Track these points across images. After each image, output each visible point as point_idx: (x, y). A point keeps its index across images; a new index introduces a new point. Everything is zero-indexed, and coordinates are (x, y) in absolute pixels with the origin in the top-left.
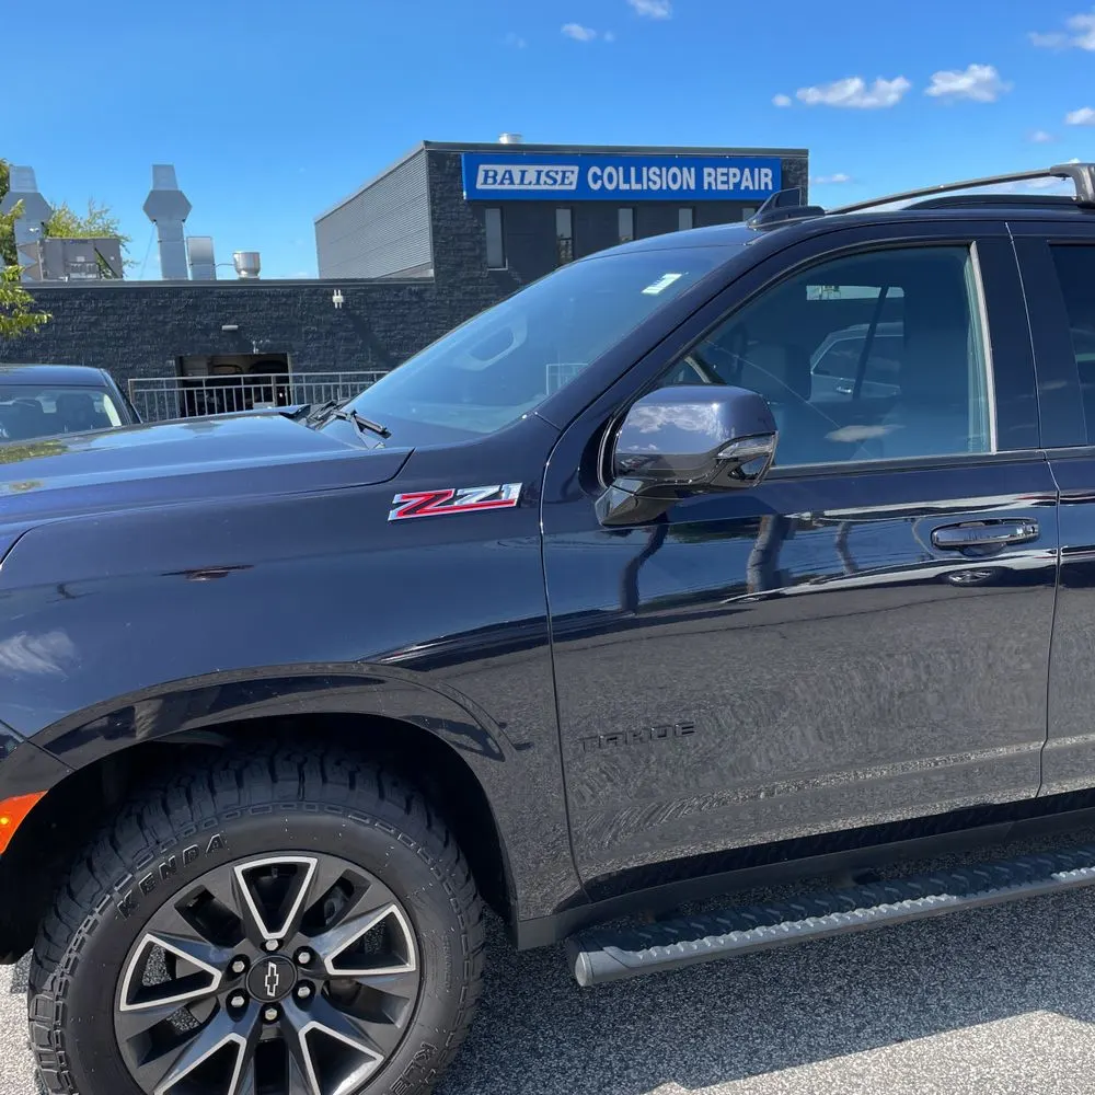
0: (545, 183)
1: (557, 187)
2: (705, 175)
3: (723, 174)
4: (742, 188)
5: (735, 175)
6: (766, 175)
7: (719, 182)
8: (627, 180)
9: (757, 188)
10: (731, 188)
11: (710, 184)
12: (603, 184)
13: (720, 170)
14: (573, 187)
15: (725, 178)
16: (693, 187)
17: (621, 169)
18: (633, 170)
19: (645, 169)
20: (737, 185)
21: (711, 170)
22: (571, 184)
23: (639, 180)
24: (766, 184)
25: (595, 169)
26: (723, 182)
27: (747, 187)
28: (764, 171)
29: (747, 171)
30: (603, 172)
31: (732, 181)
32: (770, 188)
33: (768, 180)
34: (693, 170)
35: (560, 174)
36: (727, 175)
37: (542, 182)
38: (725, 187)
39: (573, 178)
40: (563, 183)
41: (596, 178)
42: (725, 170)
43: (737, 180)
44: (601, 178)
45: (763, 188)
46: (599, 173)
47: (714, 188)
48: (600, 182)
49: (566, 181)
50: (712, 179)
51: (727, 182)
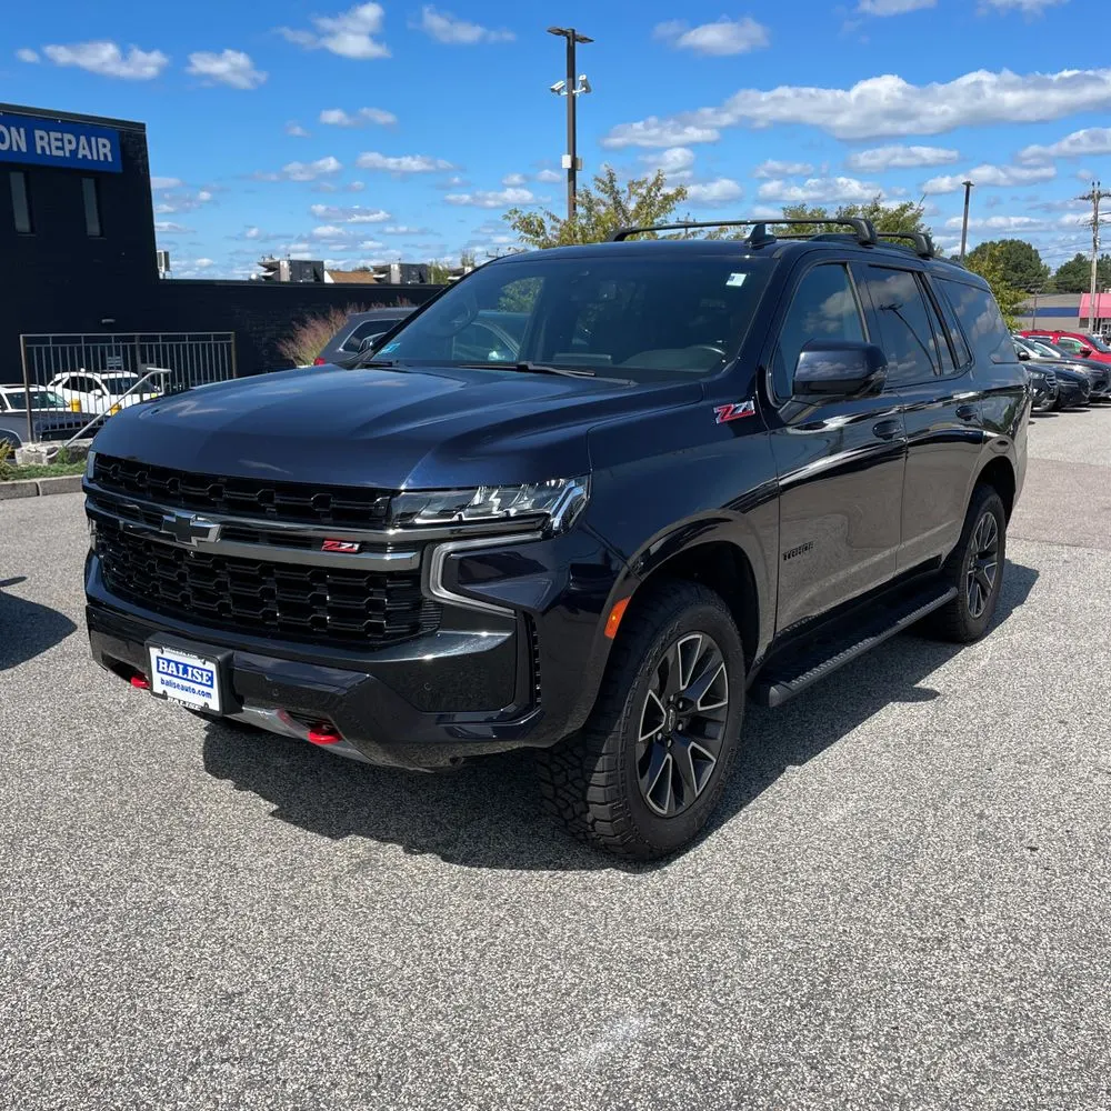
2: (37, 139)
3: (57, 139)
4: (80, 156)
5: (70, 142)
6: (104, 146)
7: (53, 148)
9: (95, 158)
10: (68, 154)
11: (43, 148)
13: (53, 135)
15: (60, 144)
16: (24, 149)
20: (74, 153)
21: (43, 133)
24: (105, 155)
26: (57, 148)
27: (85, 156)
28: (101, 141)
29: (83, 139)
31: (68, 147)
32: (110, 159)
33: (107, 150)
34: (22, 130)
36: (62, 140)
38: (60, 153)
42: (59, 135)
43: (73, 146)
45: (102, 158)
47: (48, 153)
50: (45, 144)
51: (62, 148)
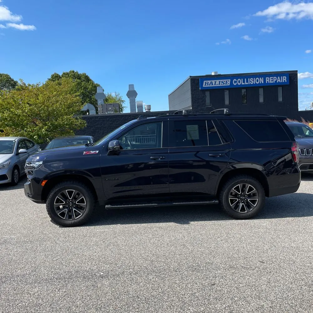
0: (221, 84)
1: (224, 85)
2: (266, 79)
3: (271, 79)
4: (277, 82)
5: (275, 79)
6: (285, 78)
7: (270, 81)
8: (244, 82)
9: (282, 82)
10: (274, 82)
11: (268, 81)
12: (237, 83)
13: (271, 78)
14: (229, 85)
15: (272, 80)
16: (263, 83)
17: (242, 79)
18: (245, 79)
19: (249, 79)
20: (276, 81)
21: (268, 78)
22: (228, 84)
23: (247, 82)
24: (285, 80)
25: (235, 80)
26: (272, 81)
27: (279, 82)
28: (284, 77)
29: (279, 77)
30: (237, 80)
31: (274, 80)
32: (286, 81)
33: (285, 79)
34: (263, 78)
35: (225, 82)
36: (273, 79)
37: (220, 84)
38: (272, 82)
39: (229, 82)
40: (226, 84)
41: (235, 82)
42: (272, 78)
43: (276, 80)
44: (237, 82)
45: (284, 81)
46: (236, 81)
47: (269, 82)
48: (236, 83)
49: (227, 83)
50: (268, 80)
51: (273, 81)
